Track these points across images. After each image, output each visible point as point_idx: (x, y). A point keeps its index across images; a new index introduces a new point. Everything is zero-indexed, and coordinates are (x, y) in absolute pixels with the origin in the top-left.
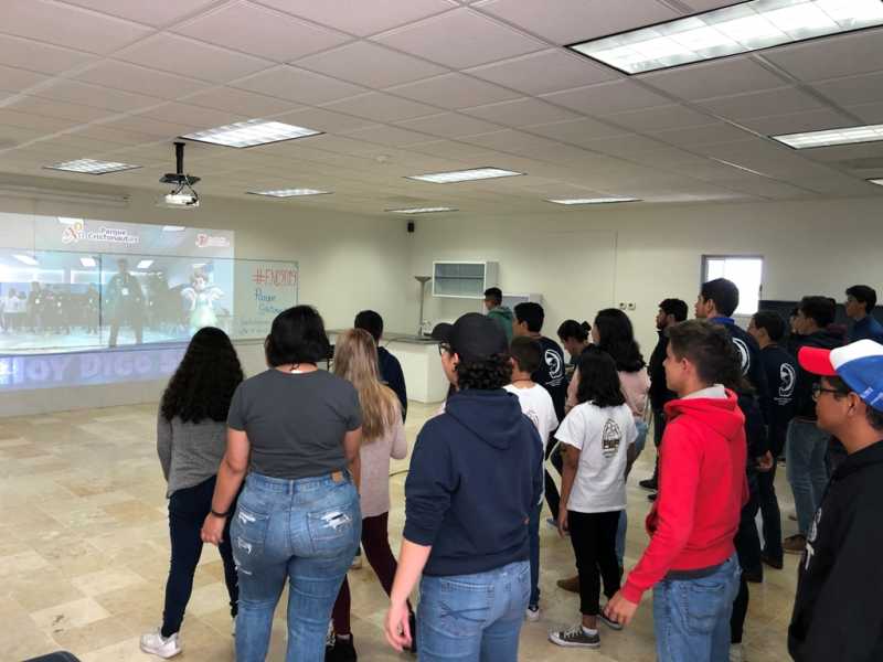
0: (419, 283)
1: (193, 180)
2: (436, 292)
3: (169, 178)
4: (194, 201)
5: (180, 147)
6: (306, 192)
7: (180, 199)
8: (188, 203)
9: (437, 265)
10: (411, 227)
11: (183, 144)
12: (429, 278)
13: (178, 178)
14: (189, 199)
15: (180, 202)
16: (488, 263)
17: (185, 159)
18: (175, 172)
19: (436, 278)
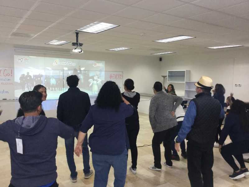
0: (163, 78)
1: (81, 45)
2: (168, 81)
3: (74, 44)
5: (77, 34)
6: (124, 48)
7: (77, 51)
8: (80, 52)
9: (169, 72)
10: (161, 59)
11: (78, 33)
12: (166, 76)
14: (80, 51)
15: (77, 52)
16: (186, 70)
19: (169, 76)
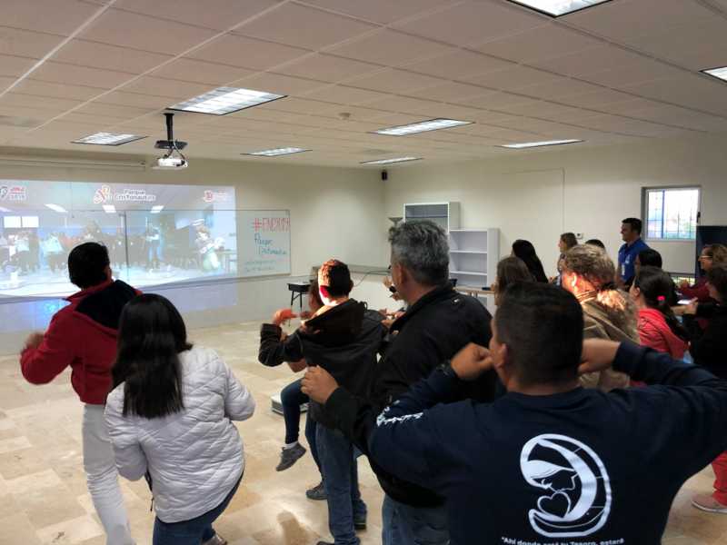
1: (181, 145)
3: (161, 144)
4: (183, 163)
5: (169, 117)
6: (290, 150)
8: (178, 165)
9: (407, 207)
10: (384, 176)
12: (401, 218)
13: (168, 144)
14: (179, 161)
15: (171, 165)
16: (451, 203)
17: (175, 128)
18: (166, 139)
